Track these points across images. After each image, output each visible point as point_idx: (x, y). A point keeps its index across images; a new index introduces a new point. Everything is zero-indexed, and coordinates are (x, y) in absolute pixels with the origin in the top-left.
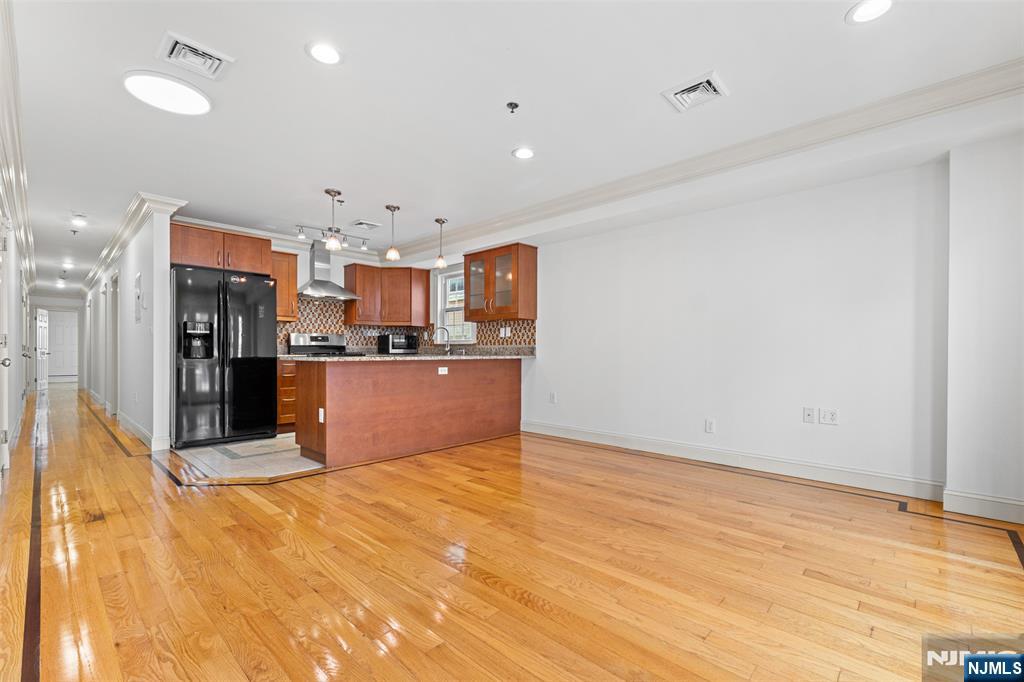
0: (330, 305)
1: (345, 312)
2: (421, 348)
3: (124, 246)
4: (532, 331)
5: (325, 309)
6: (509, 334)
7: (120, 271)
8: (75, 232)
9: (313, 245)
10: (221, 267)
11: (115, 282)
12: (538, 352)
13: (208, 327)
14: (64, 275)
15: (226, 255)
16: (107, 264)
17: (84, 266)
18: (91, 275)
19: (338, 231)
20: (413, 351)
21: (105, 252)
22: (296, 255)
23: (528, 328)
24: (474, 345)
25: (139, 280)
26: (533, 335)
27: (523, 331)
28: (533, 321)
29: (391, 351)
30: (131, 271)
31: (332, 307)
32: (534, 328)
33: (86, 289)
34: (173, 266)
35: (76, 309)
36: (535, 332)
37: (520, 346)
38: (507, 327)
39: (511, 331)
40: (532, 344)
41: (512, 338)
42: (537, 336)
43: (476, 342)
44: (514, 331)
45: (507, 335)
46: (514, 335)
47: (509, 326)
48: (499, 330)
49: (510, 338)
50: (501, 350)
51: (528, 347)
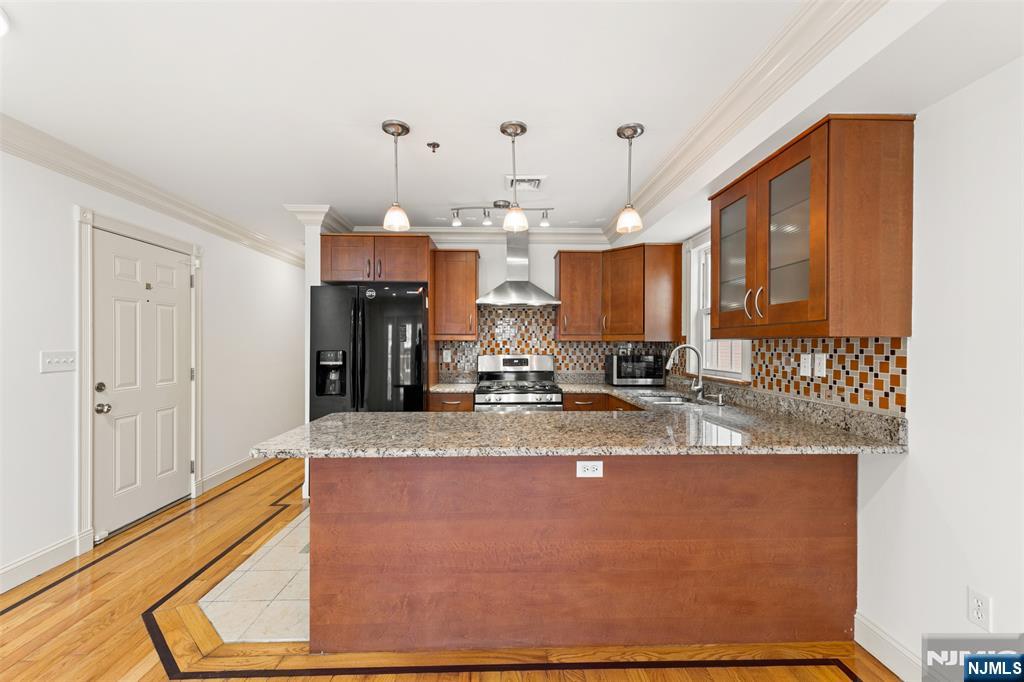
4: (893, 369)
5: (527, 320)
6: (821, 371)
10: (371, 279)
13: (340, 356)
15: (376, 264)
22: (478, 252)
23: (878, 360)
24: (746, 385)
26: (895, 380)
27: (863, 367)
28: (896, 343)
31: (537, 317)
32: (902, 362)
36: (904, 372)
37: (852, 406)
38: (818, 352)
39: (829, 365)
40: (893, 408)
41: (830, 382)
42: (911, 386)
43: (750, 380)
44: (836, 366)
45: (817, 374)
46: (837, 374)
47: (825, 350)
48: (798, 358)
49: (825, 380)
50: (801, 408)
51: (880, 417)
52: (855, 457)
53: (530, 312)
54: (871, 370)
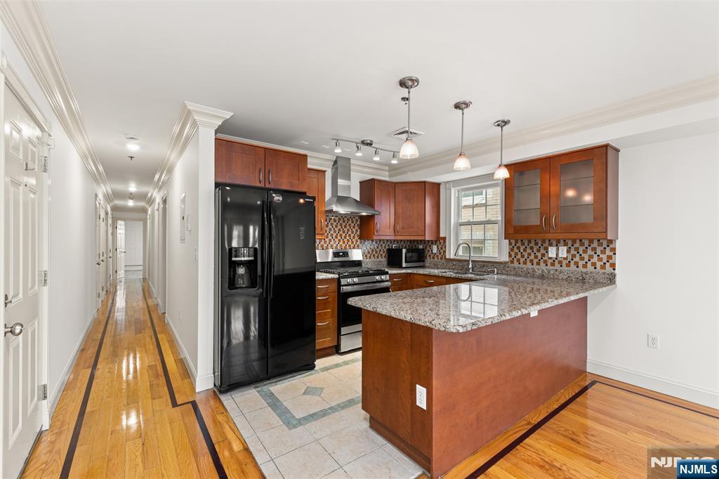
0: (348, 220)
1: (361, 227)
2: (428, 261)
3: (170, 171)
4: (609, 253)
5: (344, 224)
6: (563, 252)
7: (168, 191)
8: (131, 157)
9: (335, 162)
10: (262, 185)
11: (165, 201)
12: (618, 279)
13: (252, 253)
14: (132, 196)
15: (267, 172)
16: (160, 186)
17: (144, 189)
18: (149, 195)
19: (370, 144)
20: (421, 264)
21: (157, 177)
22: (324, 172)
23: (599, 249)
24: (506, 263)
25: (183, 201)
26: (610, 257)
27: (590, 252)
28: (610, 242)
29: (404, 265)
30: (177, 191)
31: (350, 222)
32: (613, 250)
33: (147, 206)
34: (217, 185)
35: (140, 220)
36: (615, 254)
37: (584, 270)
38: (561, 246)
39: (568, 251)
40: (608, 269)
41: (569, 259)
42: (618, 260)
43: (508, 260)
44: (573, 252)
45: (560, 255)
46: (574, 256)
47: (566, 245)
48: (546, 249)
49: (565, 259)
50: (552, 272)
51: (604, 273)
52: (586, 298)
53: (346, 219)
54: (595, 253)
